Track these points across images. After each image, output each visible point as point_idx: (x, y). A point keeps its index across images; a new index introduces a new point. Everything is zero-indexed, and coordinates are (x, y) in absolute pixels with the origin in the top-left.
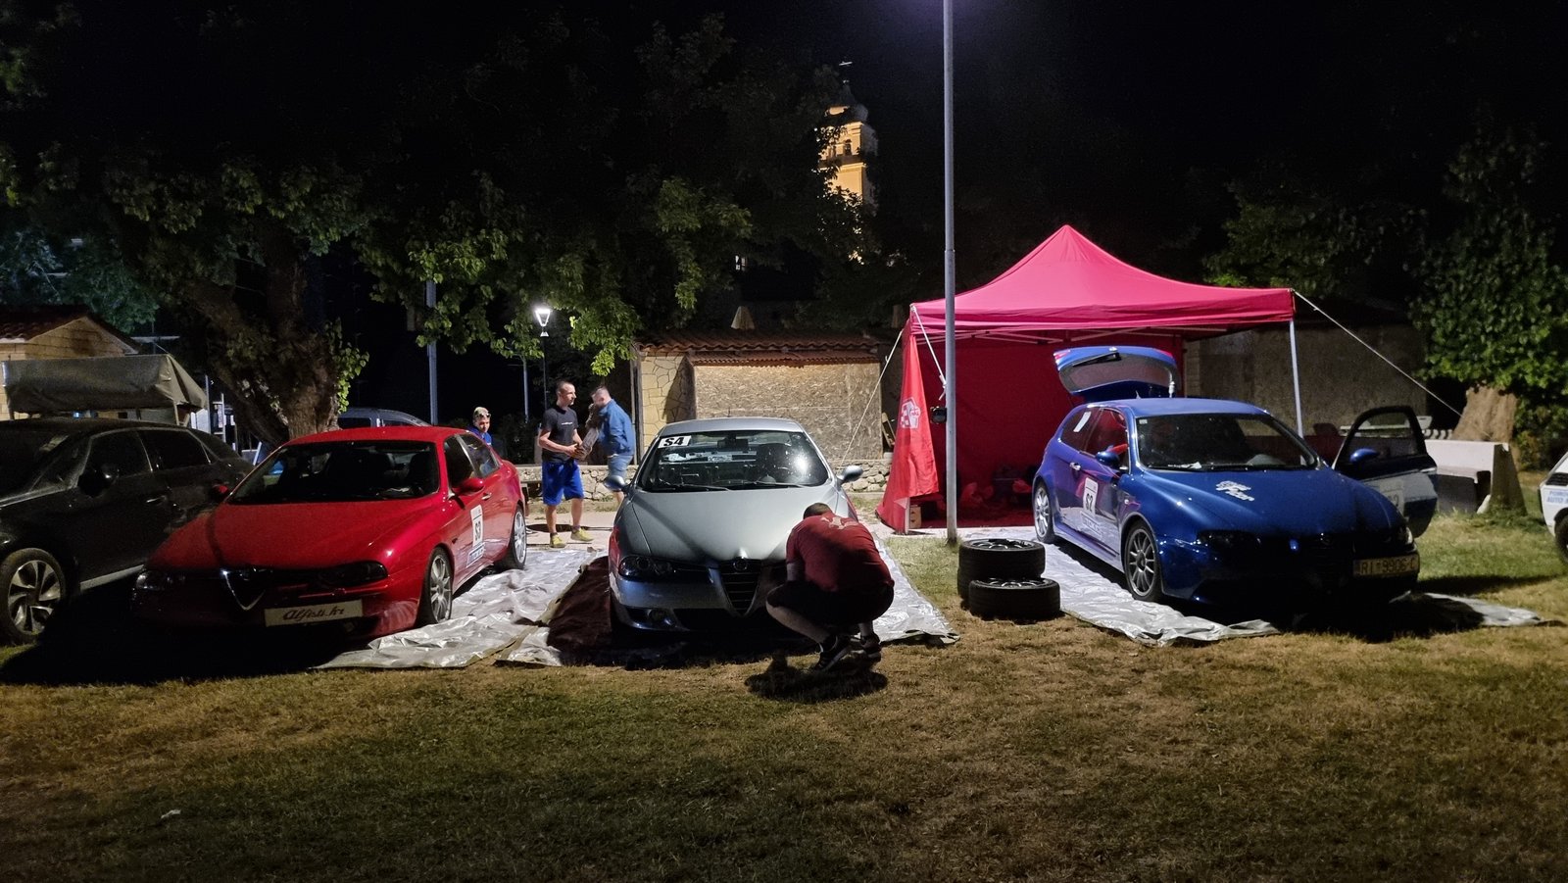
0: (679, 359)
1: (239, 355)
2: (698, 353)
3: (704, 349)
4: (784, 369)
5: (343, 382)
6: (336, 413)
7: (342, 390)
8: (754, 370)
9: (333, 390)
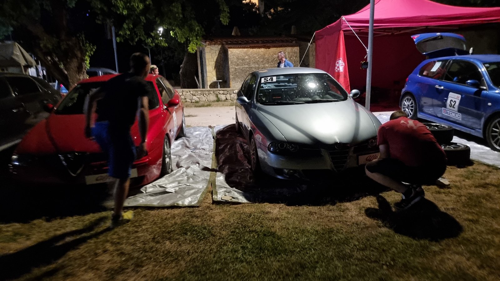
0: (220, 46)
1: (45, 46)
2: (227, 44)
3: (229, 42)
4: (263, 50)
5: (87, 57)
6: (85, 69)
7: (87, 60)
8: (251, 50)
9: (83, 60)
